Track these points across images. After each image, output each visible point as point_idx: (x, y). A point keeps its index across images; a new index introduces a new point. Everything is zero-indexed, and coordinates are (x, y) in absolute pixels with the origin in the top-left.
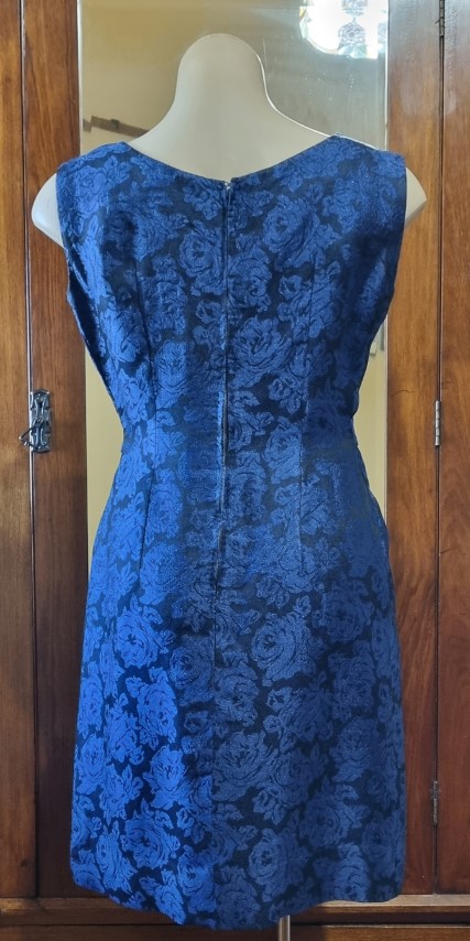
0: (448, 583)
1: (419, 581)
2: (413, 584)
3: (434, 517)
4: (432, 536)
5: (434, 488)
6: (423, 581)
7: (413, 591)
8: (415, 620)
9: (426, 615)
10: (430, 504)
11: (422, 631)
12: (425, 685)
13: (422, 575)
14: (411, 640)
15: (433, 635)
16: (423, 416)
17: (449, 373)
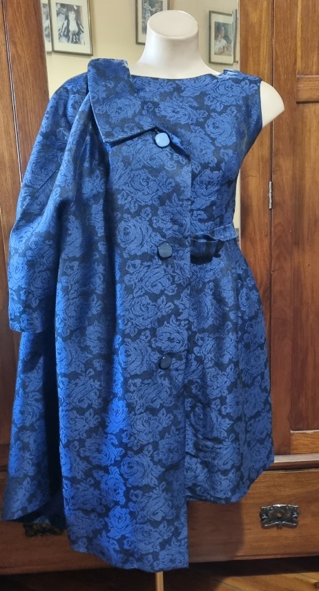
0: (276, 288)
3: (268, 251)
4: (267, 262)
5: (269, 233)
6: (262, 288)
13: (261, 285)
16: (262, 191)
17: (278, 165)
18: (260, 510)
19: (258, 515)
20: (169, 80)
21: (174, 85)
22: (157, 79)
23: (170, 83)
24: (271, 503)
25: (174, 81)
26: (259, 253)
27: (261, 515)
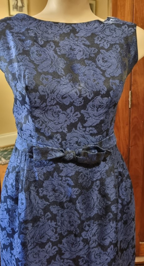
0: (132, 157)
3: (128, 134)
4: (127, 141)
5: (129, 123)
10: (127, 129)
16: (124, 97)
17: (135, 81)
20: (66, 24)
21: (71, 28)
22: (57, 23)
23: (68, 26)
25: (70, 24)
26: (122, 135)
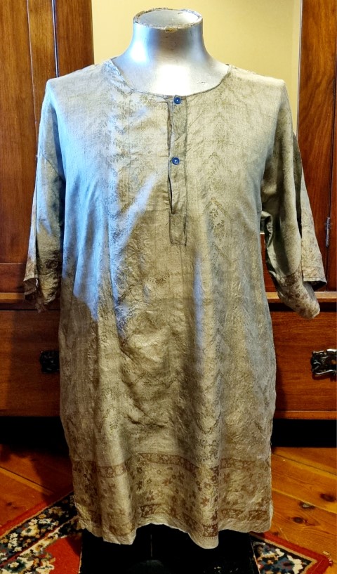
1: (323, 77)
2: (318, 81)
6: (326, 78)
7: (318, 85)
8: (319, 106)
9: (326, 103)
11: (324, 113)
12: (324, 152)
13: (324, 74)
14: (316, 120)
15: (331, 117)
18: (311, 356)
19: (309, 361)
24: (325, 348)
26: (324, 33)
27: (312, 361)
